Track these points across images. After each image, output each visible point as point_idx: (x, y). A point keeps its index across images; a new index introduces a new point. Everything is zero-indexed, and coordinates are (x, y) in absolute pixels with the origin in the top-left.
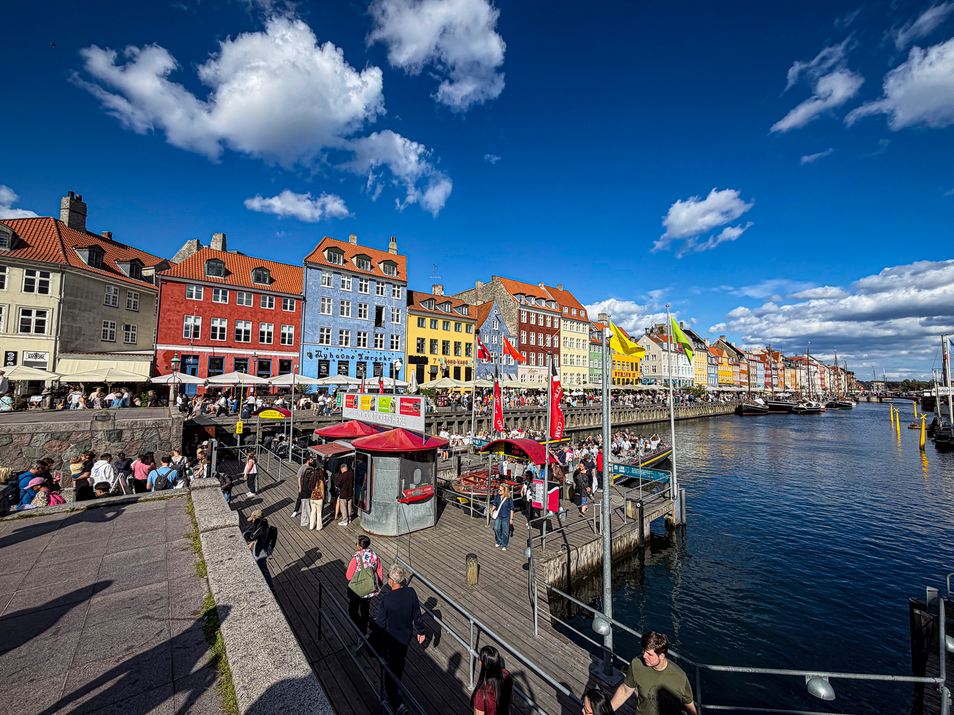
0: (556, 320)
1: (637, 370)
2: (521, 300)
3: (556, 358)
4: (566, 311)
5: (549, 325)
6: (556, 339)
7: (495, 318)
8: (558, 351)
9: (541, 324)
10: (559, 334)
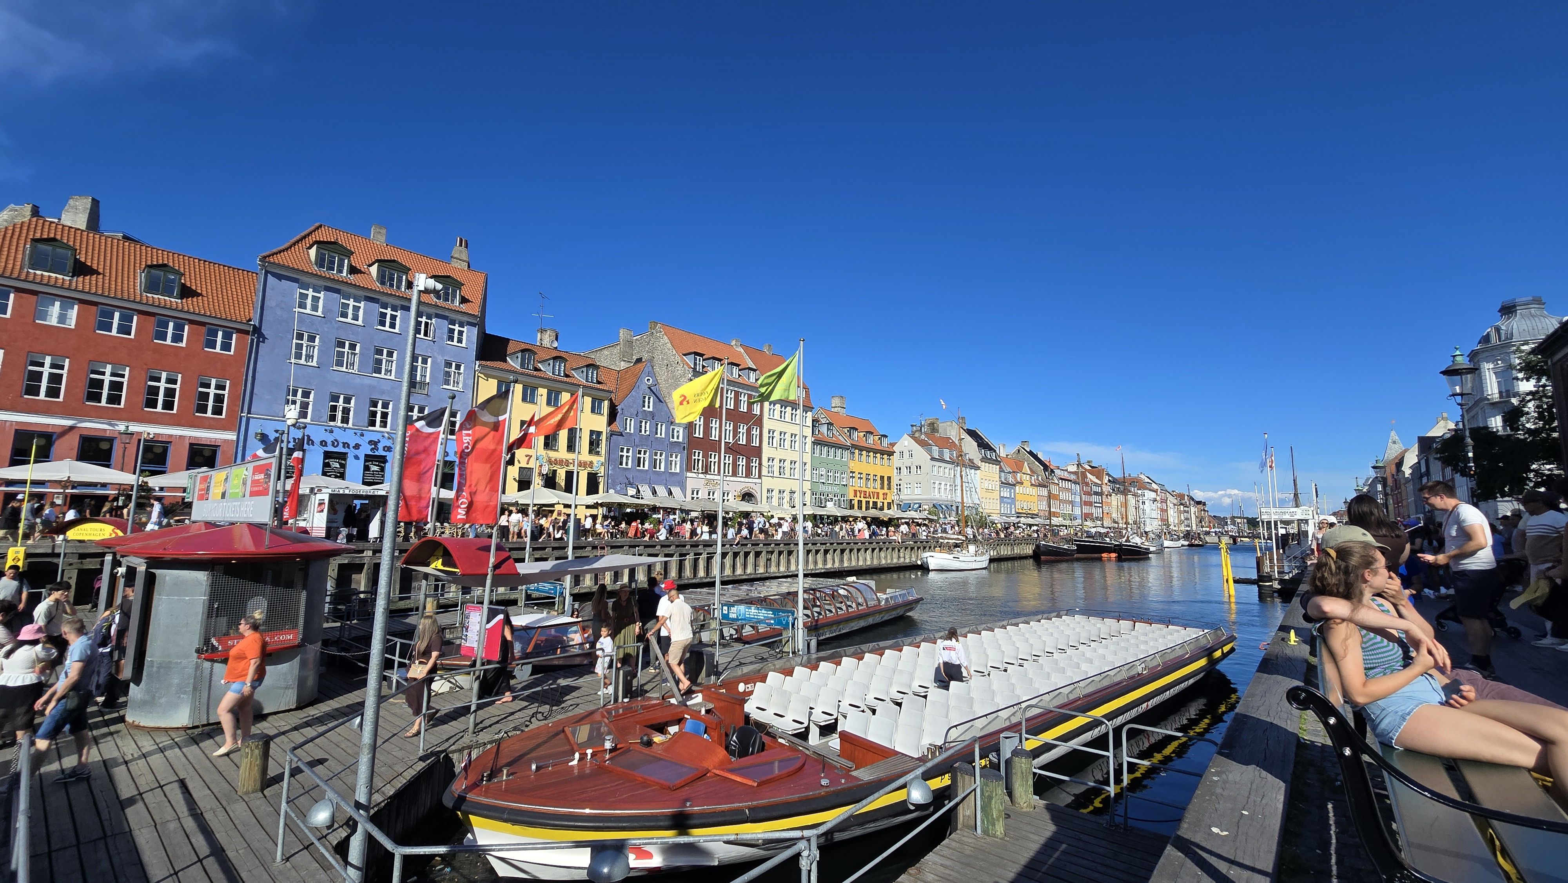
0: (756, 402)
1: (889, 488)
2: (695, 365)
3: (755, 464)
5: (744, 408)
6: (755, 432)
7: (648, 391)
8: (757, 453)
9: (730, 405)
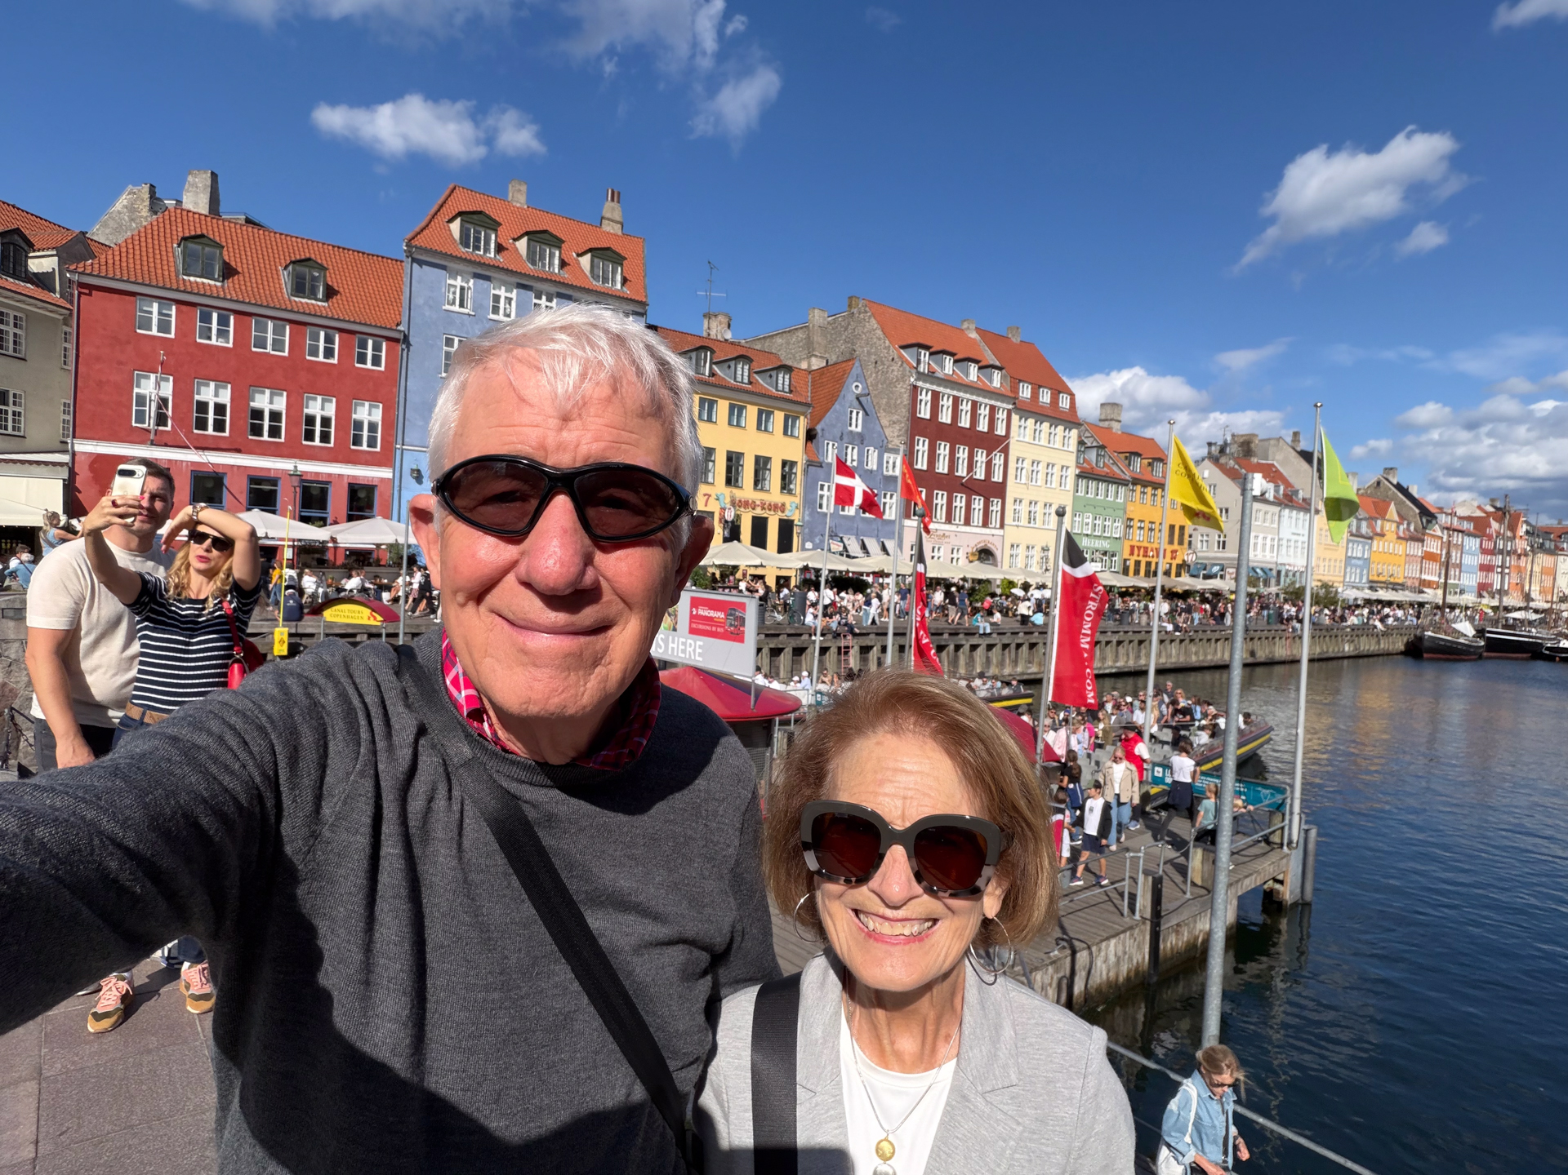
0: (1001, 416)
1: (1181, 543)
2: (919, 362)
3: (996, 507)
4: (1025, 392)
5: (983, 426)
6: (998, 460)
7: (856, 403)
8: (999, 490)
9: (965, 422)
10: (1006, 451)
